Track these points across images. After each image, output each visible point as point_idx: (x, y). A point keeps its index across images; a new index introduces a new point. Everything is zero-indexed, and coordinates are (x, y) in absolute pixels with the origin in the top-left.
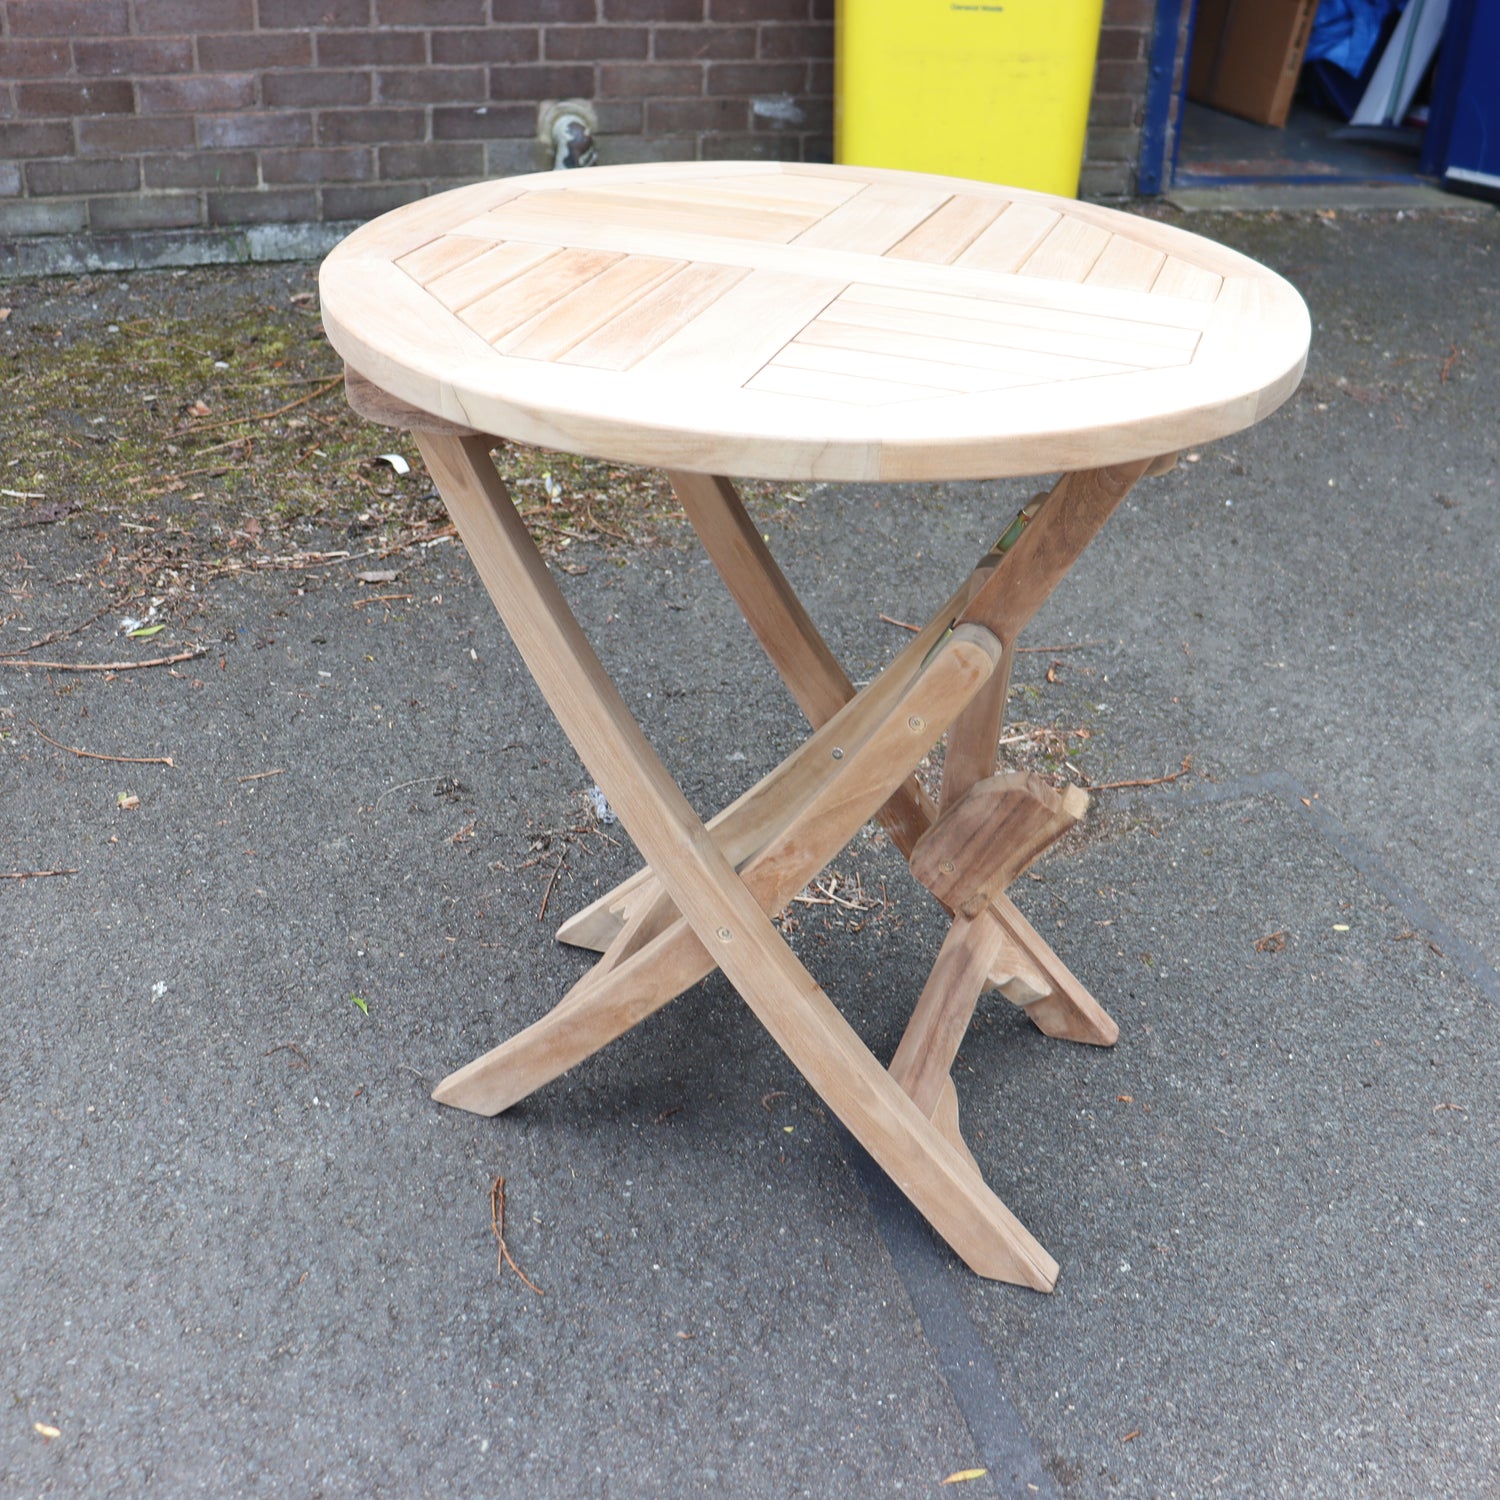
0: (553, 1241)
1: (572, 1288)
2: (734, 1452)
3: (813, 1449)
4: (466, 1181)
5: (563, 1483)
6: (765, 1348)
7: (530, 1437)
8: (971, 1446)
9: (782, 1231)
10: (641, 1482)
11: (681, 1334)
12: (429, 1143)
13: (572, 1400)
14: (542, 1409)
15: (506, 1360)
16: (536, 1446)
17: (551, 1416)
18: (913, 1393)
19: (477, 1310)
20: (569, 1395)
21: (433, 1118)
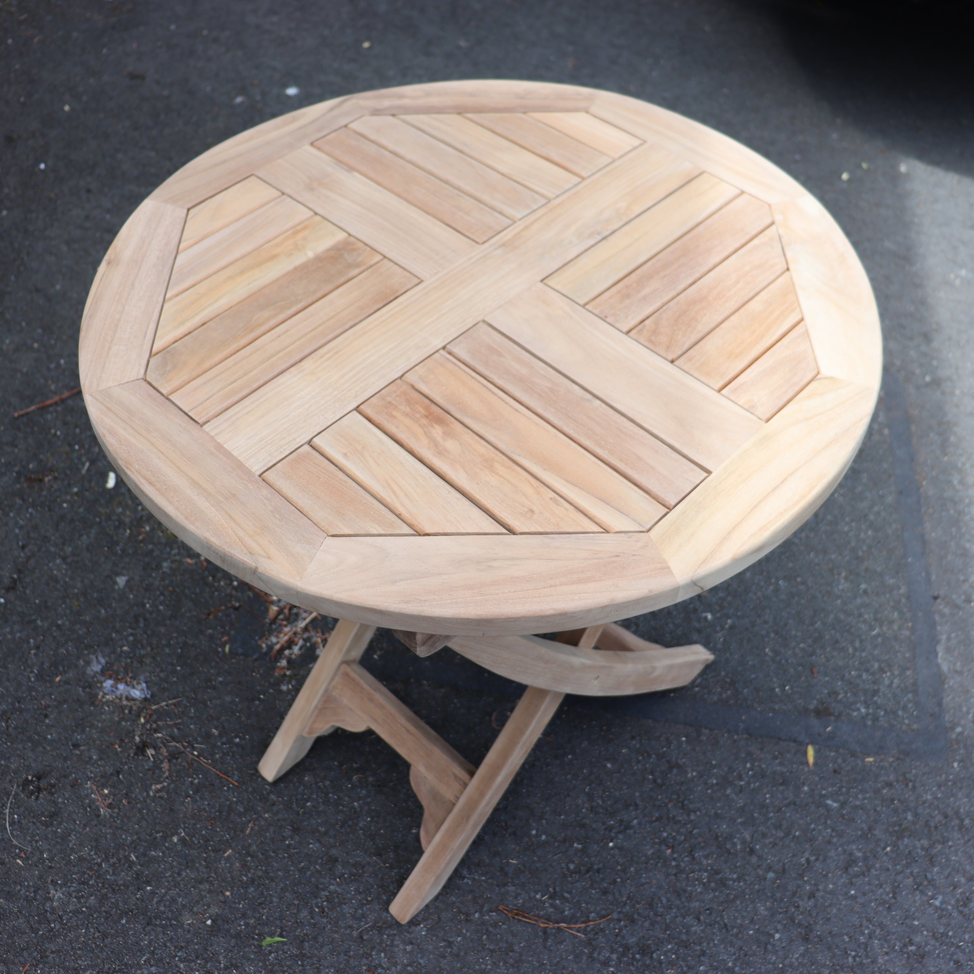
0: (566, 895)
1: (610, 897)
2: (760, 858)
3: (771, 818)
4: (491, 929)
5: (754, 955)
6: (695, 812)
7: (717, 962)
8: (792, 744)
9: (609, 765)
10: (766, 913)
11: (669, 851)
12: (444, 940)
13: (696, 928)
14: (698, 948)
15: (655, 955)
16: (724, 960)
17: (705, 944)
18: (749, 754)
19: (609, 959)
20: (693, 929)
21: (422, 930)
